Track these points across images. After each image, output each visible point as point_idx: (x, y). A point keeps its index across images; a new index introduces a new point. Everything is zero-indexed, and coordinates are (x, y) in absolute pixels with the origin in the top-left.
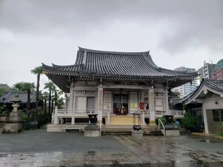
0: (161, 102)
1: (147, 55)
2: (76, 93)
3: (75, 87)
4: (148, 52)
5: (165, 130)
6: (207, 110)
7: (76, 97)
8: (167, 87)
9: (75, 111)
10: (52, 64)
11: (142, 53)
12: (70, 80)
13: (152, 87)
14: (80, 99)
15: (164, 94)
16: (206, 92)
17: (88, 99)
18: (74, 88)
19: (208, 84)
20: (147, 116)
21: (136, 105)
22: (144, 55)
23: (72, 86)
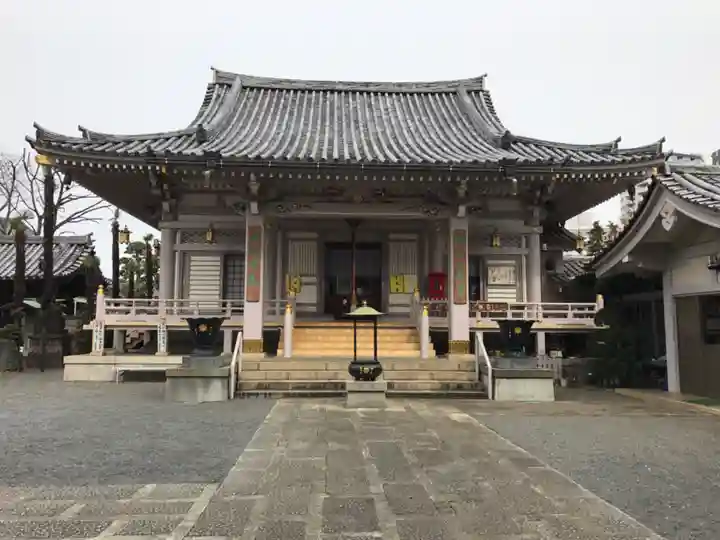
0: (512, 269)
1: (477, 92)
2: (182, 241)
3: (181, 217)
4: (480, 80)
5: (494, 378)
6: (678, 299)
7: (184, 254)
8: (537, 212)
9: (181, 304)
10: (80, 129)
11: (456, 84)
12: (157, 192)
13: (462, 210)
14: (196, 261)
15: (524, 240)
16: (668, 224)
17: (231, 263)
18: (176, 219)
19: (680, 185)
20: (440, 322)
21: (411, 282)
22: (463, 91)
23: (167, 213)
